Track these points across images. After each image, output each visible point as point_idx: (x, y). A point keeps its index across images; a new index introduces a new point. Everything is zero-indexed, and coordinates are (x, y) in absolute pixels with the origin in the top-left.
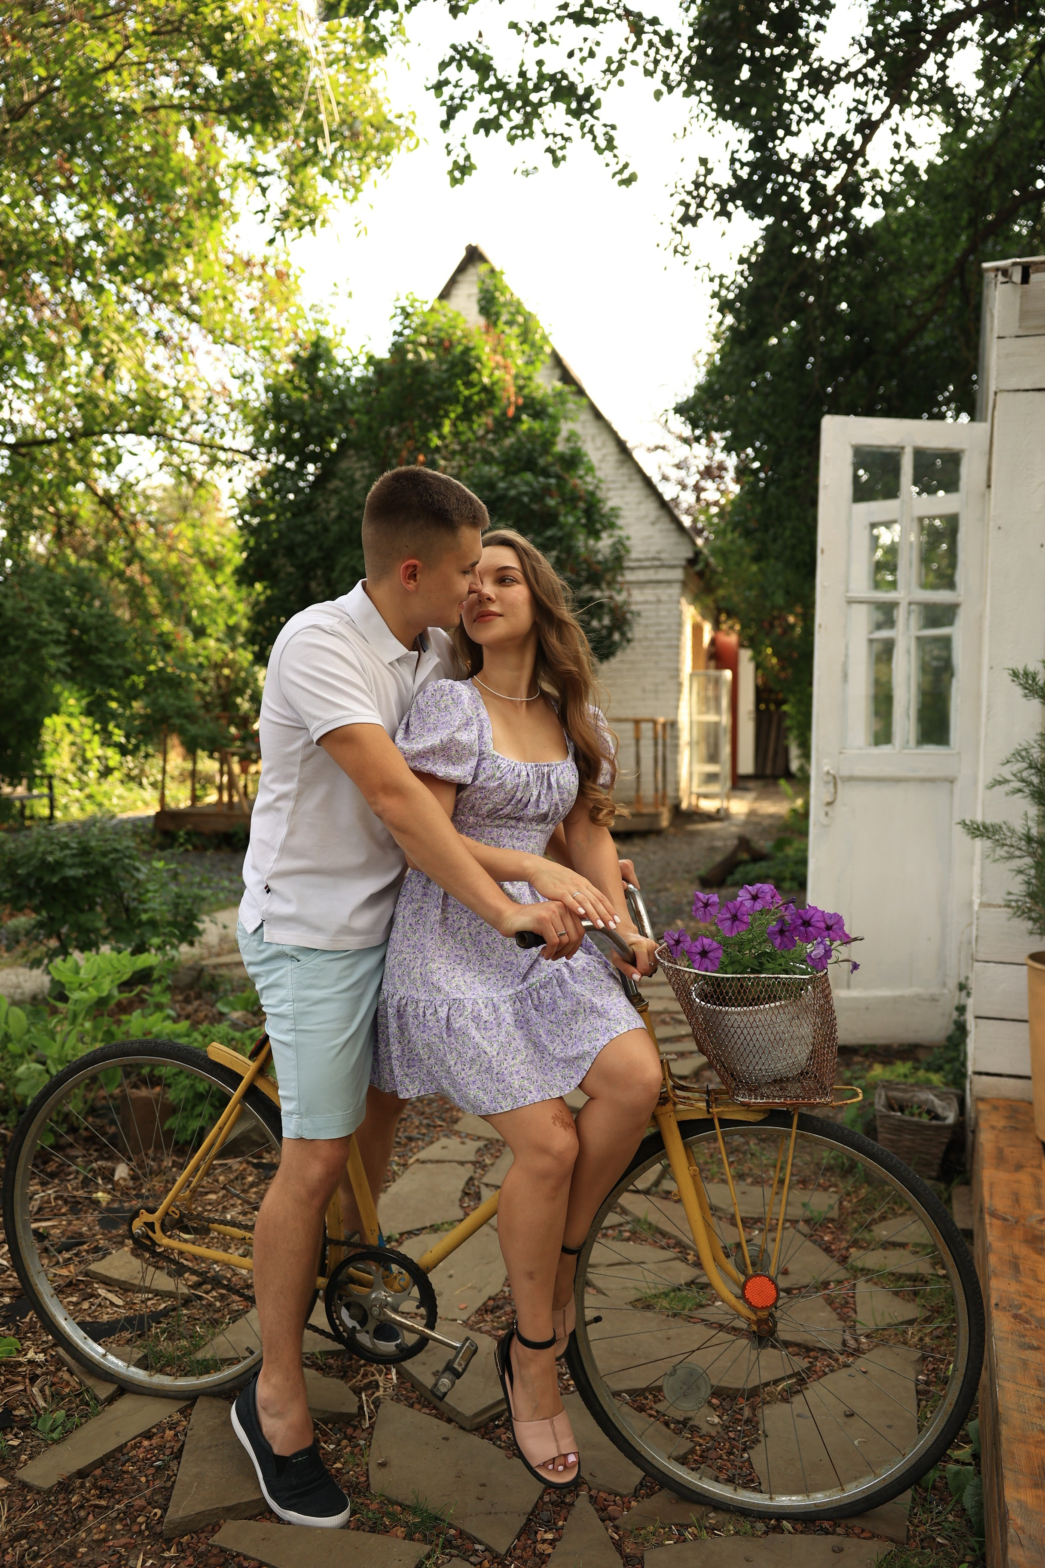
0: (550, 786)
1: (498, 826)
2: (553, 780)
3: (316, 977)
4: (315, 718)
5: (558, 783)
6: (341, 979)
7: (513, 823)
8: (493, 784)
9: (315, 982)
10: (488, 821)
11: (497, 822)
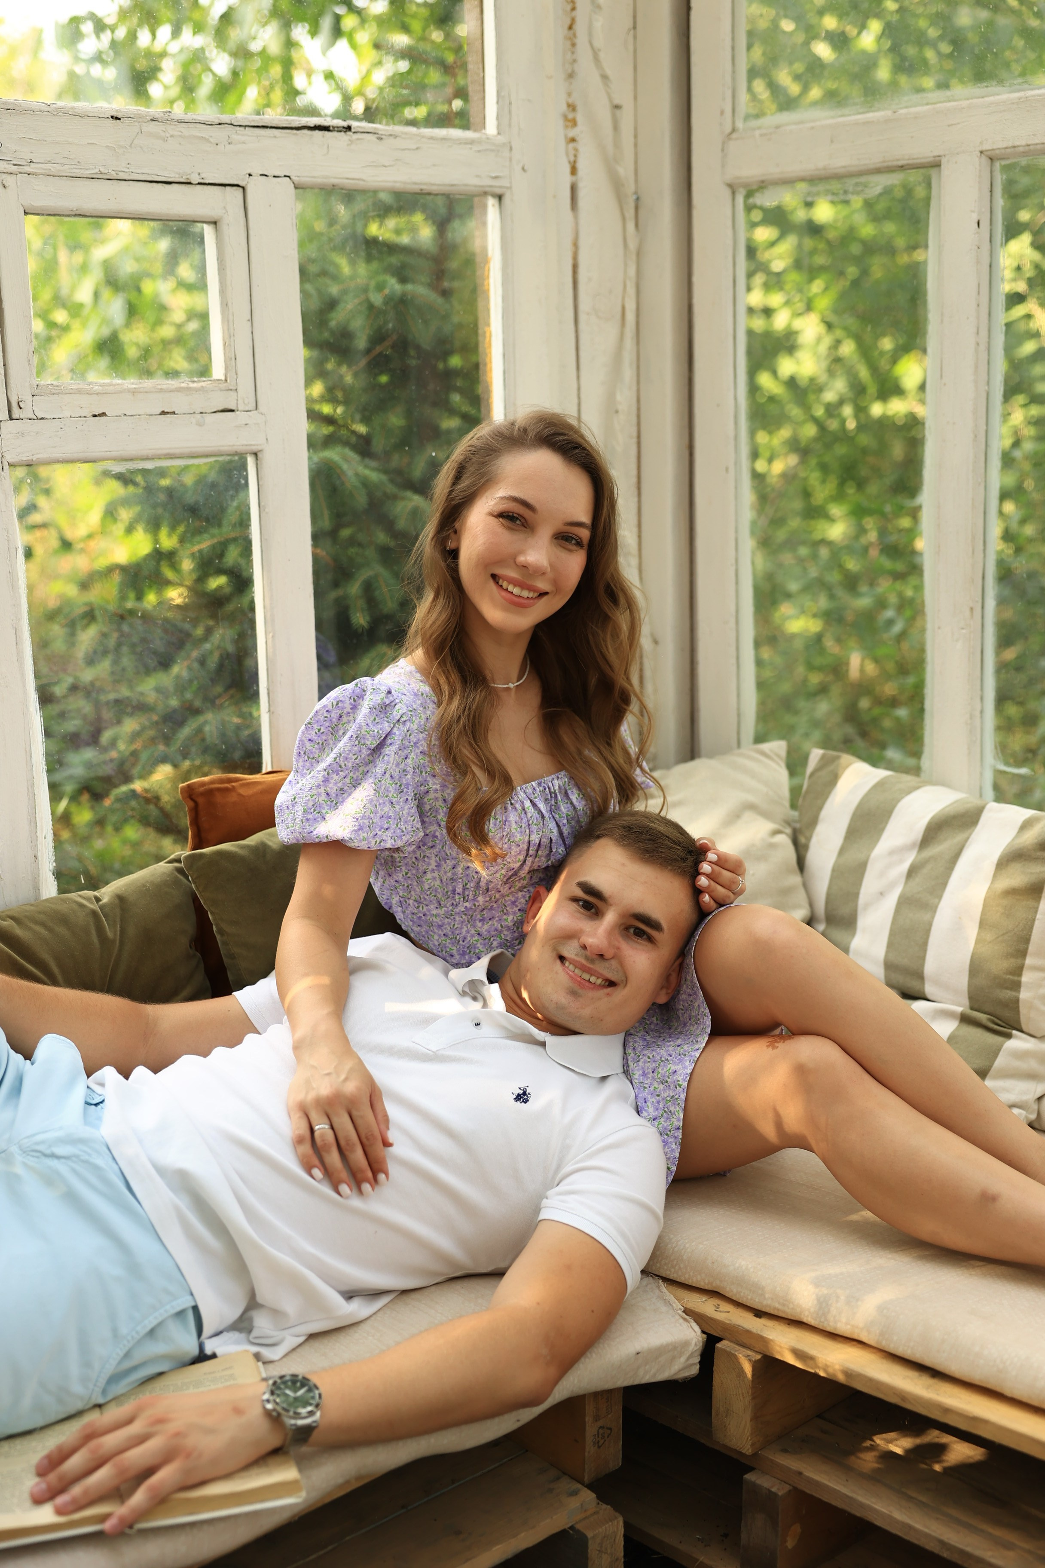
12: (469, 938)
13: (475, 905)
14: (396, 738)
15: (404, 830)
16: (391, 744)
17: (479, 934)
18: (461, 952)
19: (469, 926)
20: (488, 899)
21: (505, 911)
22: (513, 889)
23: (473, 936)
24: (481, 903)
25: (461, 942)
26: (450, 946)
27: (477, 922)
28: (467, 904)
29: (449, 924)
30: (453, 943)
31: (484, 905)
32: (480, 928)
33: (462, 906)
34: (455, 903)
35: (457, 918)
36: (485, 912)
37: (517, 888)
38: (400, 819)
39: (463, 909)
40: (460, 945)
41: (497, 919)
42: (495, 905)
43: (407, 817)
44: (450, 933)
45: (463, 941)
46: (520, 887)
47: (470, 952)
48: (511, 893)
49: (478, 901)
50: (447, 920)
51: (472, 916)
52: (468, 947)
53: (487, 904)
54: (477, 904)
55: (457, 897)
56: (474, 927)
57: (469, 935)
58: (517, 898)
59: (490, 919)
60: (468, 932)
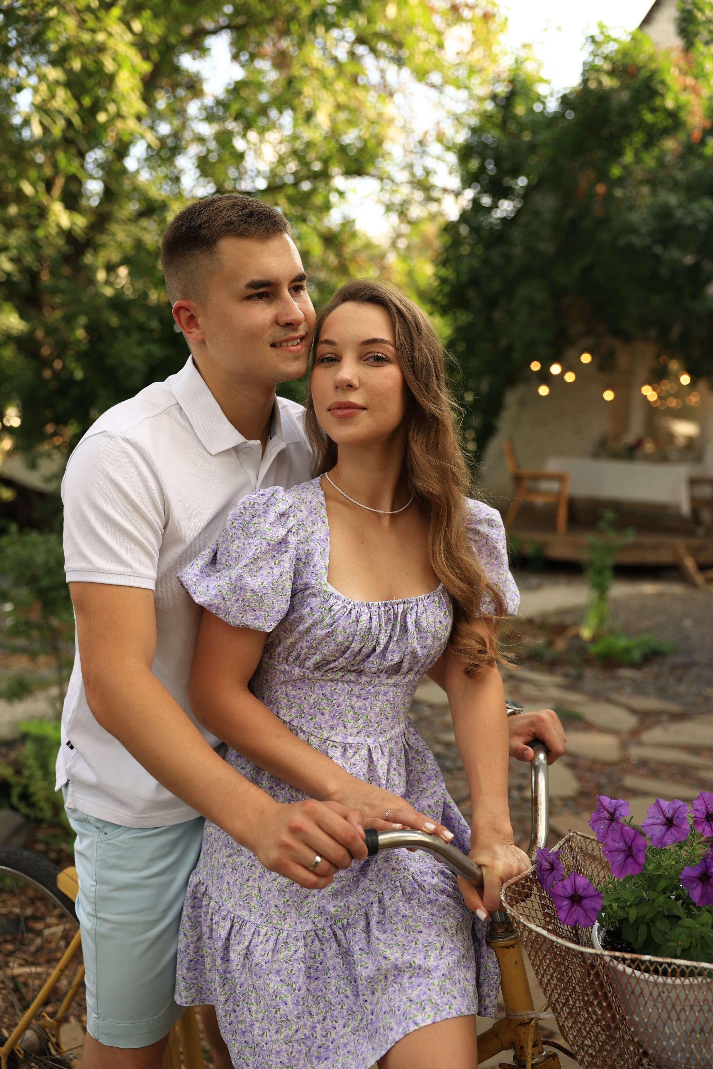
0: (405, 629)
1: (332, 680)
2: (410, 621)
3: (120, 857)
4: (84, 557)
5: (417, 624)
6: (153, 860)
7: (352, 677)
8: (320, 632)
9: (121, 862)
10: (318, 674)
11: (330, 676)
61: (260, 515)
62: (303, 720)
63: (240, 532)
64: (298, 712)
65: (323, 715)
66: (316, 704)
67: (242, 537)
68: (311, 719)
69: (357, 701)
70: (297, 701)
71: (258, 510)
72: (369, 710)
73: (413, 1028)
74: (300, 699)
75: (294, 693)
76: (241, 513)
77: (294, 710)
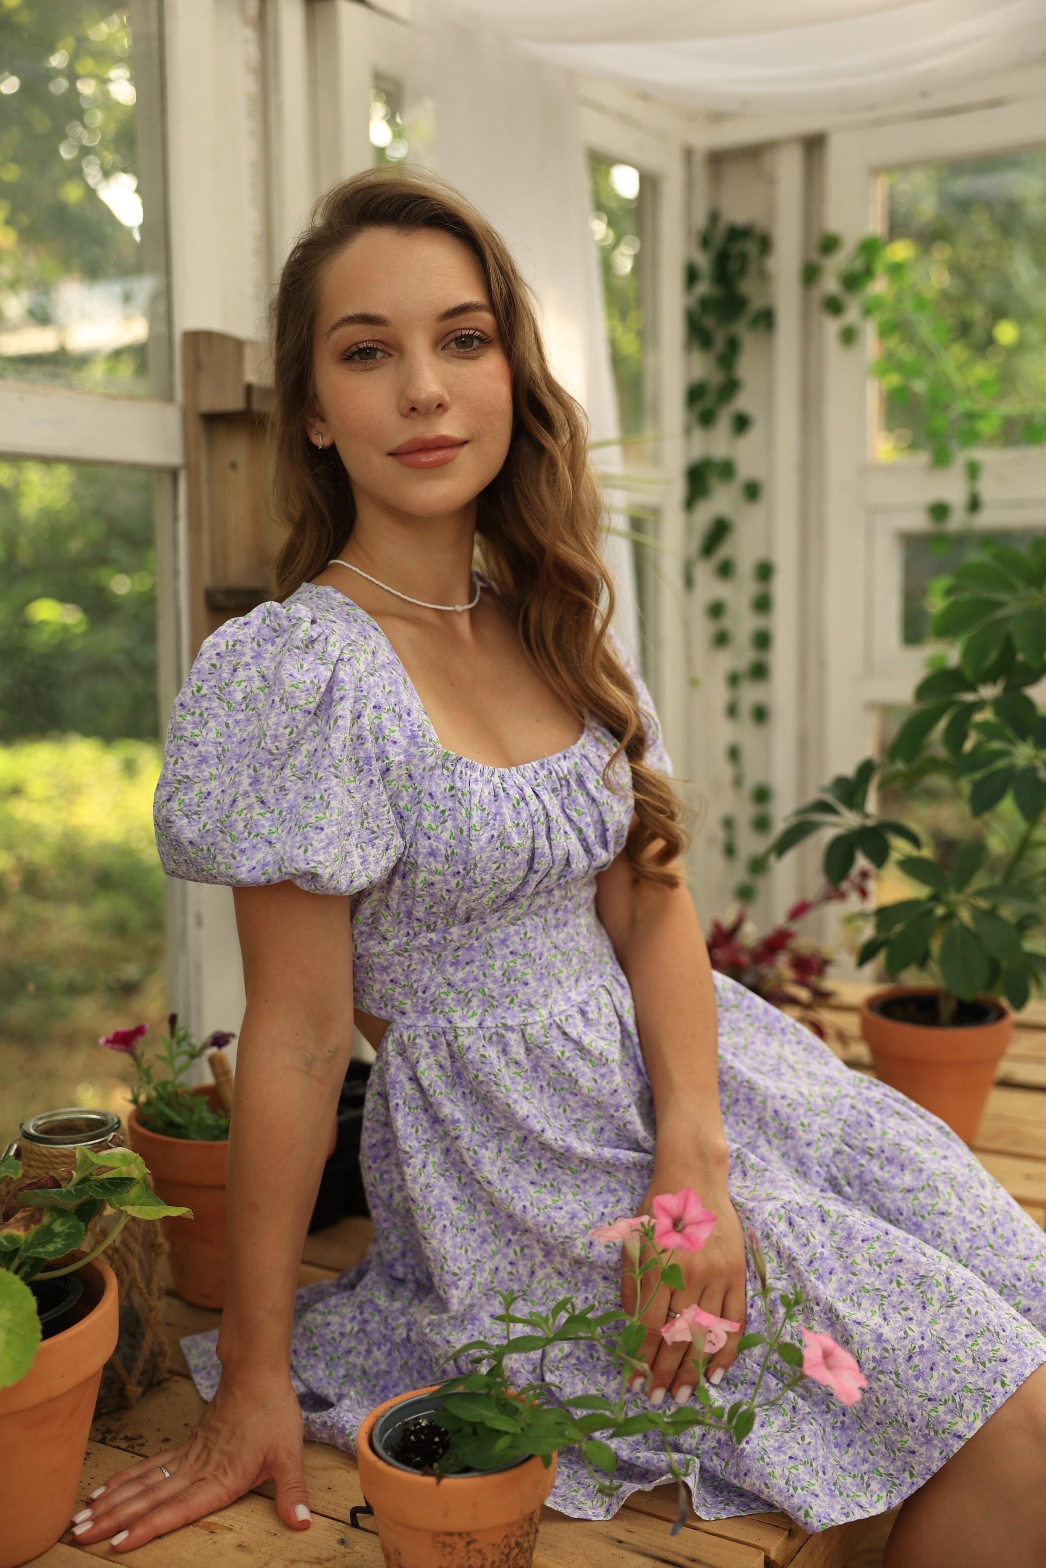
12: (433, 989)
13: (445, 939)
14: (347, 687)
15: (376, 829)
16: (341, 699)
17: (449, 984)
18: (420, 1008)
19: (434, 970)
20: (466, 932)
21: (490, 953)
22: (503, 921)
23: (439, 986)
24: (455, 937)
25: (420, 994)
26: (401, 998)
27: (448, 966)
28: (432, 936)
29: (401, 964)
30: (406, 994)
31: (459, 940)
32: (452, 975)
33: (425, 937)
34: (411, 932)
35: (416, 955)
36: (460, 953)
37: (508, 919)
38: (366, 814)
39: (426, 943)
40: (419, 998)
41: (478, 963)
42: (476, 944)
43: (377, 810)
44: (402, 978)
45: (424, 992)
46: (513, 918)
47: (435, 1010)
48: (499, 926)
49: (450, 934)
50: (397, 958)
51: (440, 956)
52: (431, 1002)
53: (464, 940)
54: (449, 938)
55: (416, 924)
56: (442, 972)
57: (433, 984)
58: (508, 935)
59: (467, 963)
60: (432, 979)
61: (247, 664)
62: (499, 1011)
63: (216, 703)
64: (483, 1002)
65: (526, 984)
66: (508, 974)
67: (222, 712)
68: (512, 1001)
69: (558, 933)
70: (473, 985)
71: (242, 654)
72: (576, 938)
73: (957, 1446)
74: (476, 979)
75: (461, 974)
76: (213, 665)
77: (475, 1002)
